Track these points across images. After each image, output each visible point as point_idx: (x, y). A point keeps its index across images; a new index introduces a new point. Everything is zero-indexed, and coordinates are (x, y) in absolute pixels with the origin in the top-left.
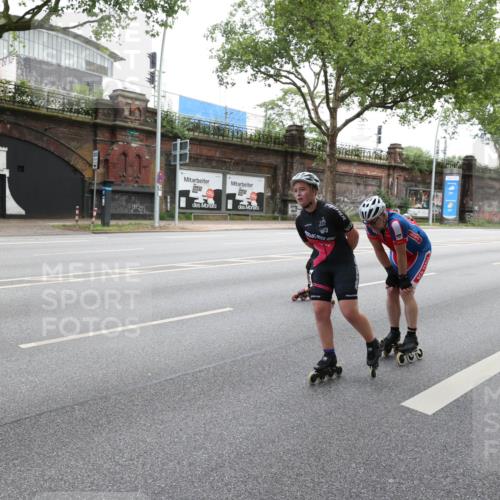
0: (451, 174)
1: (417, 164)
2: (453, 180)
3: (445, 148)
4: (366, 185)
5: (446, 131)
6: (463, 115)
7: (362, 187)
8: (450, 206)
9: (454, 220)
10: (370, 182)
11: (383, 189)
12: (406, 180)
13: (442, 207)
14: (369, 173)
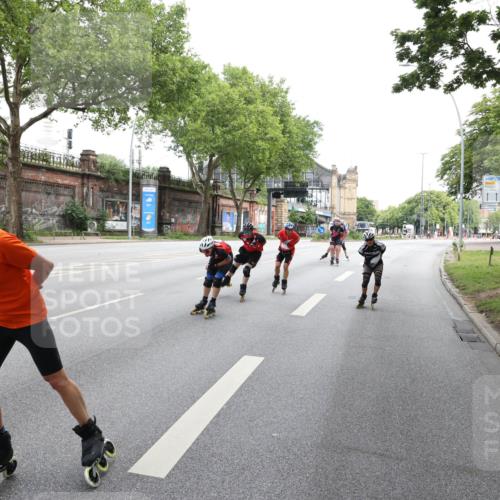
0: (148, 185)
1: (113, 174)
2: (150, 191)
3: (140, 157)
4: (58, 195)
5: (140, 140)
6: (156, 125)
7: (53, 197)
8: (148, 218)
9: (153, 232)
10: (62, 191)
11: (76, 199)
12: (102, 190)
13: (140, 219)
14: (60, 181)
